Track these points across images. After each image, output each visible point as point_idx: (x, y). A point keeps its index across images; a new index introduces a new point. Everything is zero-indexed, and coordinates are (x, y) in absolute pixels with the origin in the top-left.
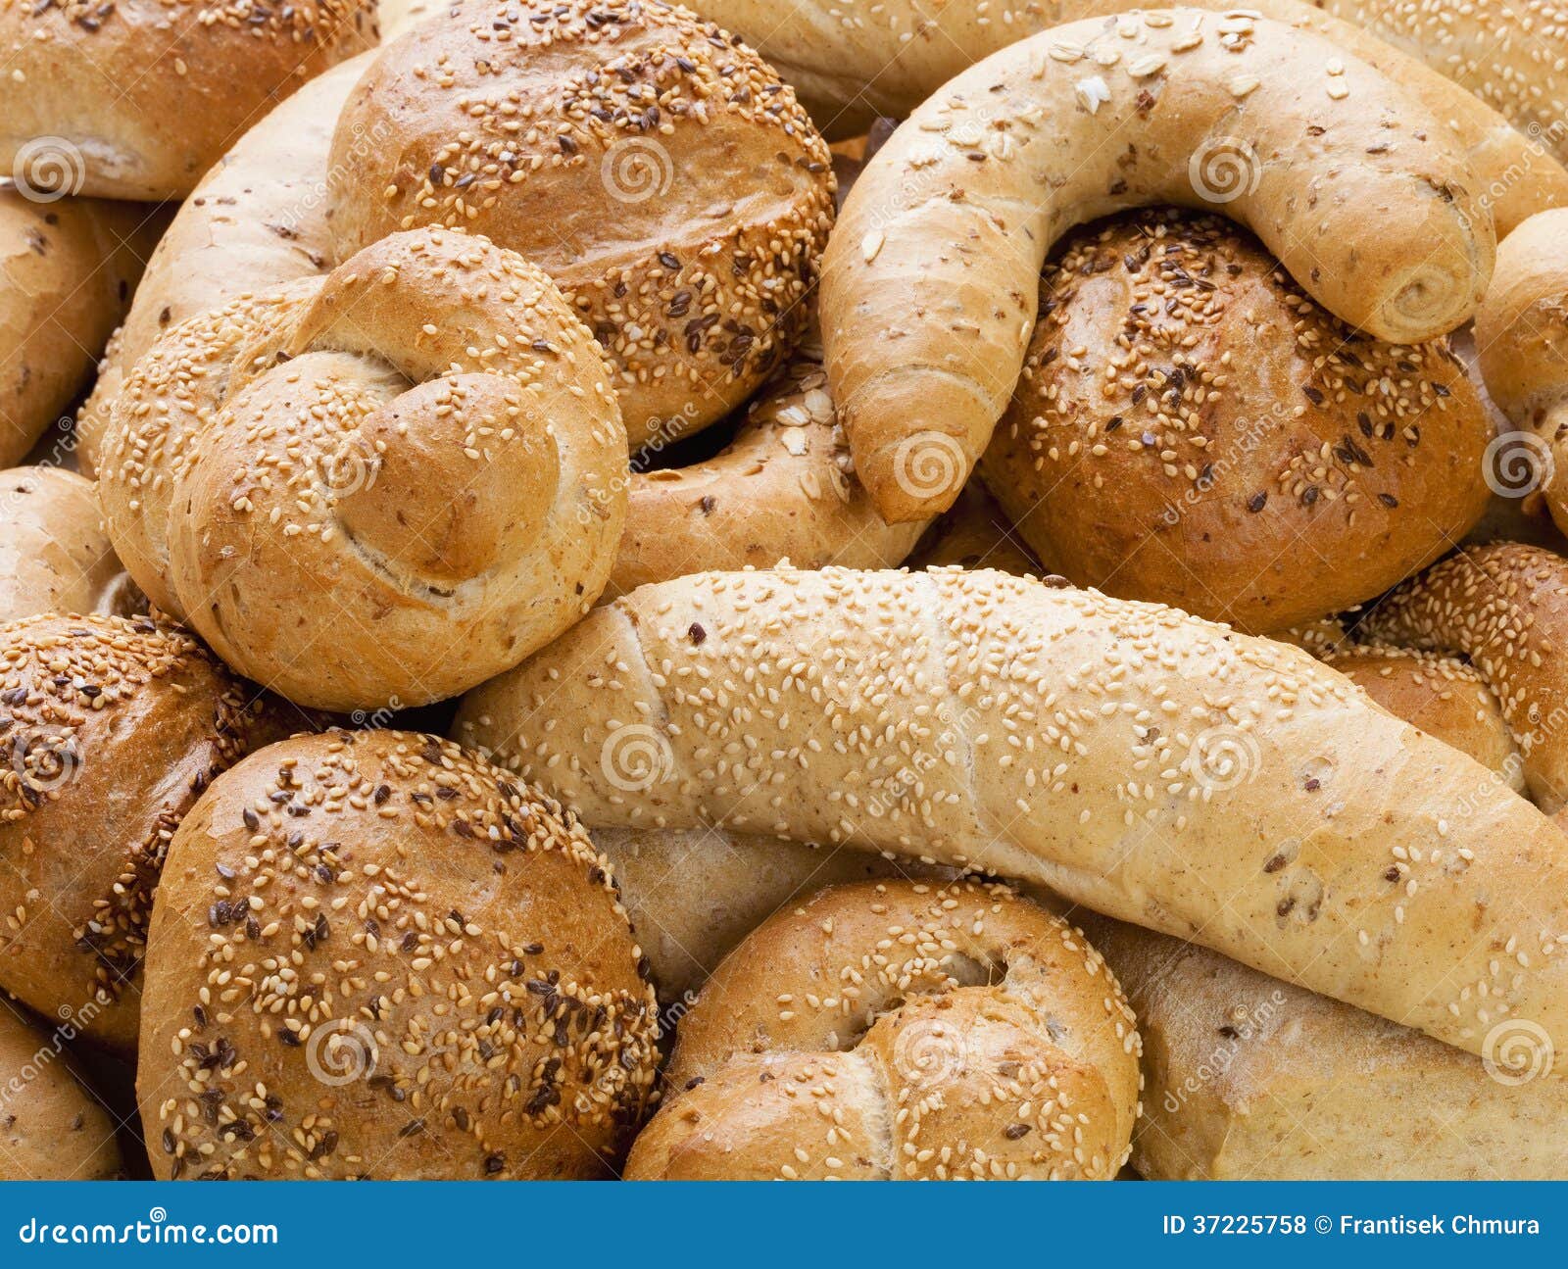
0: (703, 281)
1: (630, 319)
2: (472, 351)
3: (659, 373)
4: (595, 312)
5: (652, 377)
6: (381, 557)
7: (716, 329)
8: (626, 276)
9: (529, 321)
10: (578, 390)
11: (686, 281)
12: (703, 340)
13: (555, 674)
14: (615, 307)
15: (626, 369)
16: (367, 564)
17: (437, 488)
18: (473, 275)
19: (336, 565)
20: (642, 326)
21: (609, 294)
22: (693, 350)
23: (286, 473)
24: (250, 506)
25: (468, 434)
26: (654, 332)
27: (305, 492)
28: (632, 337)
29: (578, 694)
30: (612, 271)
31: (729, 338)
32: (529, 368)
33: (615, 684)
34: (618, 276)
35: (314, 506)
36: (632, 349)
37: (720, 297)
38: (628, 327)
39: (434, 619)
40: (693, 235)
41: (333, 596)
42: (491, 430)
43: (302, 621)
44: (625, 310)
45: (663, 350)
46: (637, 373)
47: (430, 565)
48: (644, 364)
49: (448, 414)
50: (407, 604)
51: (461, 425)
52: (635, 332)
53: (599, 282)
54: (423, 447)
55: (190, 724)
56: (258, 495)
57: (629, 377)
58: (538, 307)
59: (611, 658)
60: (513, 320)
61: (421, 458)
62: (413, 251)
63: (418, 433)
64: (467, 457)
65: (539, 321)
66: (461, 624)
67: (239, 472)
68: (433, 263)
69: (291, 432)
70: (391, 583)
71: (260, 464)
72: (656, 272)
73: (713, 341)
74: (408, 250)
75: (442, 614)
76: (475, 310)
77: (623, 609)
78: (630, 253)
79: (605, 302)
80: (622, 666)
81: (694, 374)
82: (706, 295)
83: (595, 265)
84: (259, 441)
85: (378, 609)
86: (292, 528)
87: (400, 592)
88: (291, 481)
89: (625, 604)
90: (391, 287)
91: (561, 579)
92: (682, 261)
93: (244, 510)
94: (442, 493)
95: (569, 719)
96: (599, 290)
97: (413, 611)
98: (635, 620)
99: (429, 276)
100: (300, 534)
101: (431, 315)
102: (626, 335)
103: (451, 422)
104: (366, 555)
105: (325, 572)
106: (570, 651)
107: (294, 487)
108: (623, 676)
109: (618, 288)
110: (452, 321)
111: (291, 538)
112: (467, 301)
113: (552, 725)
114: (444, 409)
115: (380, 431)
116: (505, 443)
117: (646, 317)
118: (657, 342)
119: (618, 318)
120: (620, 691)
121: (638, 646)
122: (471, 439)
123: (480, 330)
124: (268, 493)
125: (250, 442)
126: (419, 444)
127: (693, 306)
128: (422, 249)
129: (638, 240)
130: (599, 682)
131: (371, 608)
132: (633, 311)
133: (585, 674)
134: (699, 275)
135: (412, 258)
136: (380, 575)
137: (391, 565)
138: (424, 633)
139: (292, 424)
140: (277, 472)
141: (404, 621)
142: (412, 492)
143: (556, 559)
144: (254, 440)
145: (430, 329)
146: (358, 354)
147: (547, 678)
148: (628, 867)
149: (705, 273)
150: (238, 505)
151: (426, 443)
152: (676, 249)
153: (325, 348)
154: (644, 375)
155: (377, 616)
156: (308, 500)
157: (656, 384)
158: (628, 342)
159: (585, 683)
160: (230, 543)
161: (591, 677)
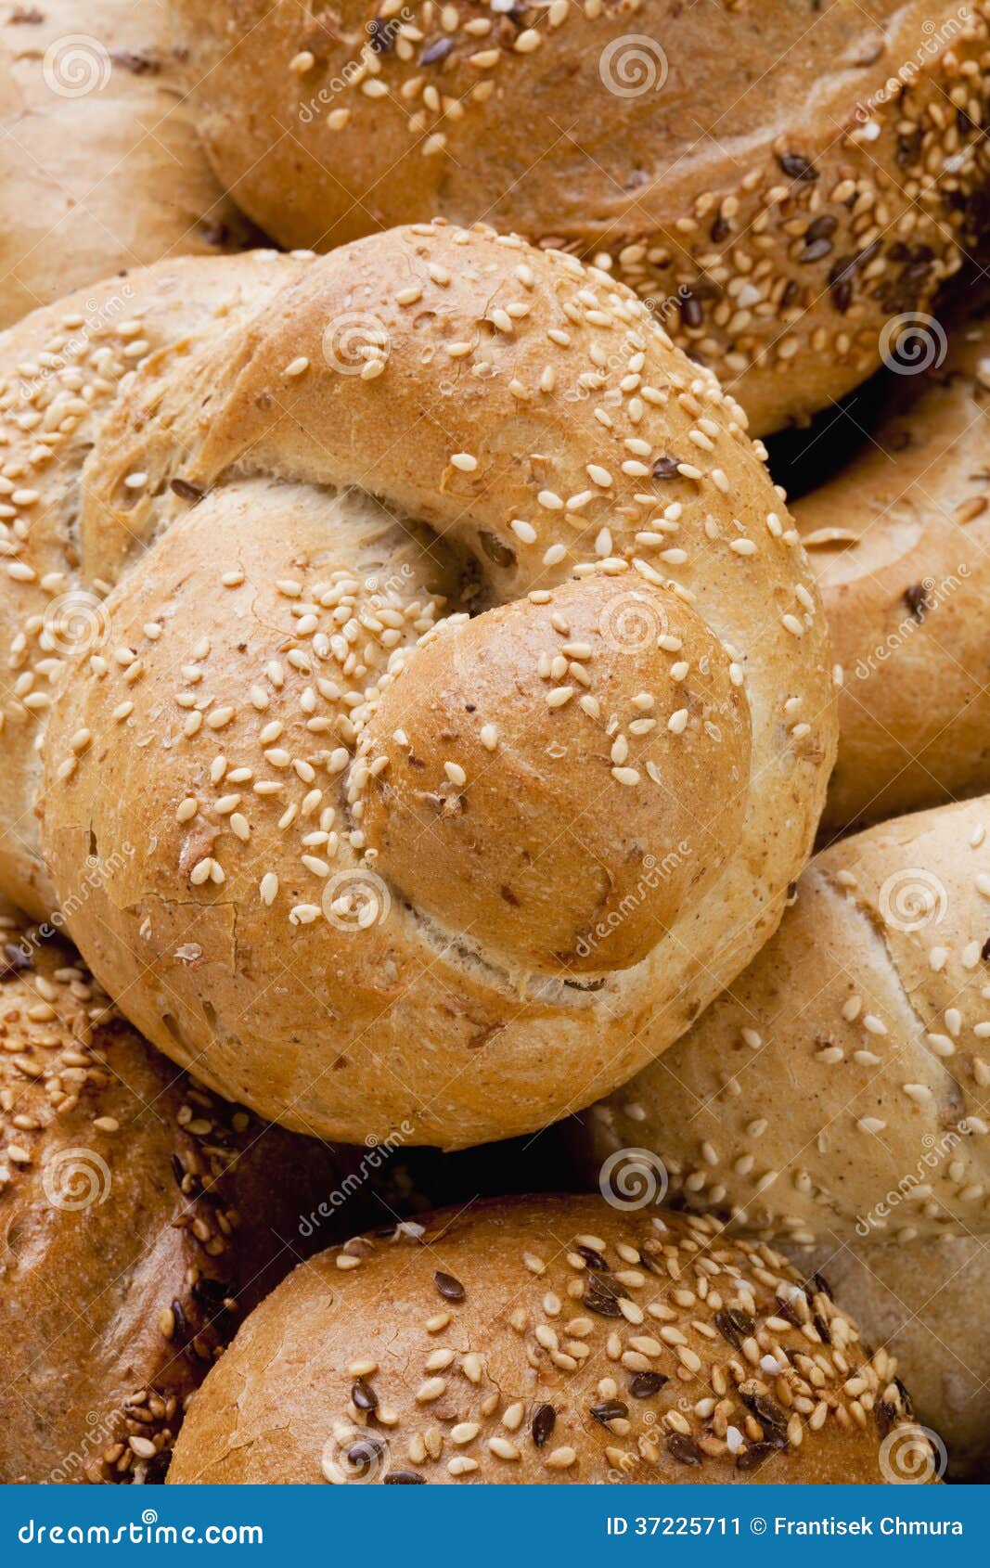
0: (857, 195)
1: (737, 274)
2: (549, 498)
3: (788, 350)
4: (679, 270)
5: (775, 359)
6: (471, 944)
7: (878, 267)
8: (730, 207)
9: (638, 426)
10: (744, 545)
11: (828, 197)
12: (857, 286)
13: (755, 1039)
14: (713, 260)
15: (731, 349)
16: (445, 955)
17: (572, 844)
18: (523, 346)
19: (391, 966)
20: (758, 282)
21: (703, 240)
22: (841, 302)
23: (272, 804)
24: (219, 876)
25: (613, 740)
26: (779, 291)
27: (314, 838)
28: (742, 302)
29: (799, 1075)
30: (705, 202)
31: (897, 270)
32: (659, 523)
33: (865, 1056)
34: (716, 211)
35: (333, 861)
36: (742, 321)
37: (882, 215)
38: (734, 287)
39: (570, 1026)
40: (828, 111)
41: (395, 1020)
42: (649, 723)
43: (341, 1063)
44: (730, 260)
45: (795, 315)
46: (750, 354)
47: (566, 958)
48: (761, 338)
49: (570, 704)
50: (527, 1014)
51: (599, 724)
52: (747, 292)
53: (685, 223)
54: (535, 772)
55: (136, 1192)
56: (229, 848)
57: (737, 362)
58: (646, 391)
59: (852, 1009)
60: (610, 430)
61: (532, 791)
62: (405, 307)
63: (521, 744)
64: (618, 784)
65: (655, 421)
66: (616, 1022)
67: (186, 807)
68: (447, 331)
69: (263, 713)
70: (494, 984)
71: (220, 787)
72: (778, 193)
73: (873, 286)
74: (394, 308)
75: (586, 1014)
76: (540, 417)
77: (852, 900)
78: (729, 162)
79: (696, 251)
80: (874, 1023)
81: (844, 343)
82: (860, 216)
83: (673, 193)
84: (206, 735)
85: (475, 1030)
86: (304, 910)
87: (511, 998)
88: (285, 820)
89: (853, 888)
90: (378, 384)
91: (764, 890)
92: (818, 162)
93: (209, 882)
94: (583, 852)
95: (790, 1116)
96: (683, 235)
97: (537, 1023)
98: (879, 927)
99: (443, 360)
100: (321, 919)
101: (461, 437)
102: (734, 299)
103: (576, 718)
104: (441, 939)
105: (376, 980)
106: (773, 992)
107: (292, 832)
108: (879, 1043)
109: (716, 230)
110: (500, 443)
111: (303, 928)
112: (523, 406)
113: (760, 1128)
114: (559, 695)
115: (446, 739)
116: (677, 740)
117: (764, 268)
118: (784, 304)
119: (718, 275)
120: (874, 1068)
121: (893, 980)
122: (620, 749)
123: (557, 458)
124: (246, 844)
125: (190, 738)
126: (527, 767)
127: (841, 236)
128: (419, 300)
129: (739, 133)
130: (837, 1053)
131: (461, 1029)
132: (743, 261)
133: (808, 1039)
134: (848, 187)
135: (404, 321)
136: (474, 972)
137: (493, 956)
138: (557, 1052)
139: (260, 696)
140: (252, 799)
141: (521, 1041)
142: (526, 854)
143: (756, 868)
144: (197, 734)
145: (464, 461)
146: (327, 489)
147: (739, 1044)
148: (874, 1267)
149: (857, 179)
150: (199, 873)
151: (538, 762)
152: (805, 142)
153: (259, 474)
154: (762, 356)
155: (476, 1042)
156: (321, 850)
157: (783, 368)
158: (735, 311)
159: (812, 1055)
160: (191, 938)
161: (820, 1045)
